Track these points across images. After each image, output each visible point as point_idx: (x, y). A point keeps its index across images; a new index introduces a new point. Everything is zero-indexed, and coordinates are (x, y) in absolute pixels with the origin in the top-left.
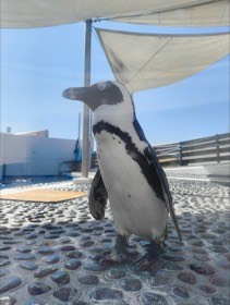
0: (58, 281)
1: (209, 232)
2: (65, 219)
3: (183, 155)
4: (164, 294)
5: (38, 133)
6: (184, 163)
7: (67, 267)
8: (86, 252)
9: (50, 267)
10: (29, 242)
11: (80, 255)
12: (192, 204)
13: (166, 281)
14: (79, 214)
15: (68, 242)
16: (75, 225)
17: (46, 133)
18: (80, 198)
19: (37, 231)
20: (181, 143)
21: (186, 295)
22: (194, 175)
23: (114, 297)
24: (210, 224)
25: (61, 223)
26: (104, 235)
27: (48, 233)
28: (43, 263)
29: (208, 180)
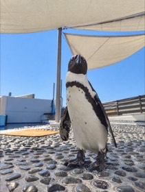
0: (43, 175)
1: (135, 151)
2: (45, 145)
3: (119, 109)
4: (107, 181)
5: (28, 96)
6: (120, 114)
7: (48, 168)
8: (59, 162)
9: (38, 168)
10: (24, 156)
11: (56, 163)
12: (125, 137)
13: (108, 175)
14: (54, 143)
15: (48, 156)
16: (52, 148)
17: (33, 96)
18: (55, 134)
19: (29, 151)
20: (118, 101)
21: (120, 182)
22: (126, 121)
23: (76, 183)
24: (136, 147)
25: (43, 147)
26: (70, 153)
27: (35, 152)
28: (33, 167)
29: (135, 124)
